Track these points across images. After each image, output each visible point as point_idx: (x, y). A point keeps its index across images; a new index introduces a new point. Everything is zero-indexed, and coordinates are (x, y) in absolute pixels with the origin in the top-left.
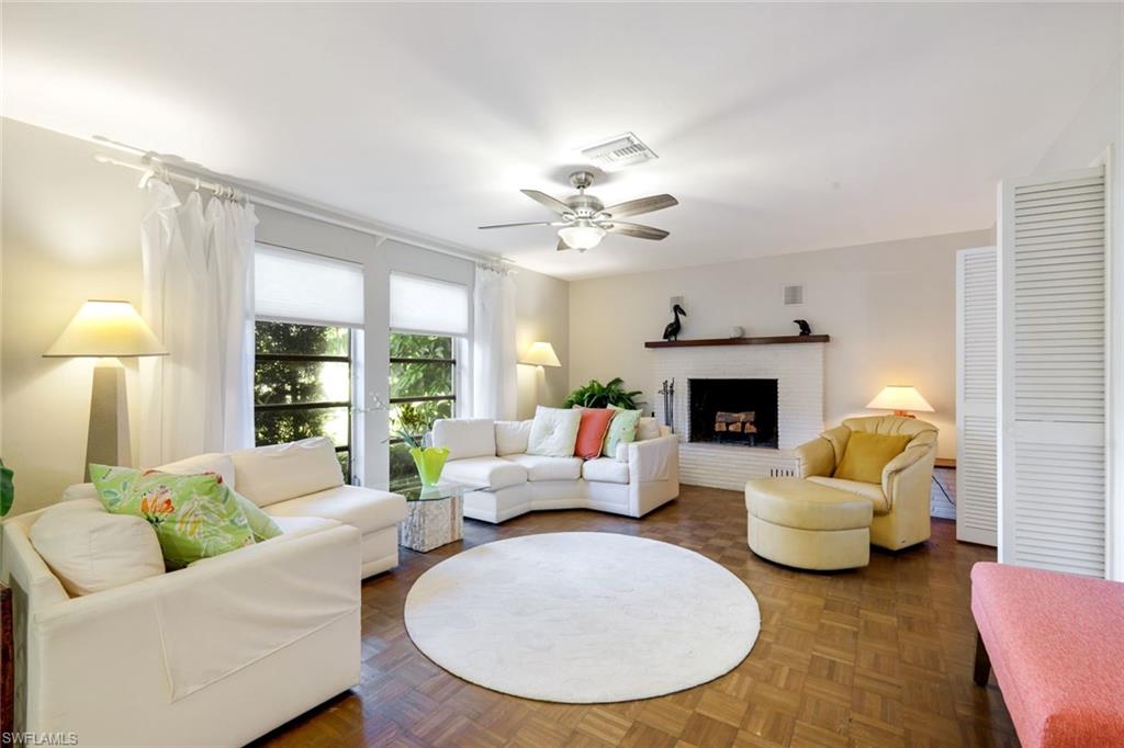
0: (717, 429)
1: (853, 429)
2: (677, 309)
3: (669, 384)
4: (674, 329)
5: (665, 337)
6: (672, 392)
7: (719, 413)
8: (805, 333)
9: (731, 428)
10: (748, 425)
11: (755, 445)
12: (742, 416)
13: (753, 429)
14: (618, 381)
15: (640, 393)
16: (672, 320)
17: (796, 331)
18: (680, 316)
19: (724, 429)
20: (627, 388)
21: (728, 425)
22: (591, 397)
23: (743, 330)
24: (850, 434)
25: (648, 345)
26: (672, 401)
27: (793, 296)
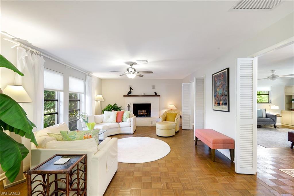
0: (139, 114)
1: (167, 112)
2: (131, 88)
3: (129, 105)
4: (130, 93)
5: (128, 94)
6: (130, 107)
7: (139, 111)
8: (156, 95)
9: (142, 114)
10: (145, 113)
11: (146, 117)
12: (143, 111)
13: (146, 114)
14: (116, 104)
15: (122, 107)
16: (130, 91)
17: (154, 94)
18: (131, 90)
19: (140, 114)
20: (118, 106)
21: (141, 113)
22: (111, 108)
23: (144, 93)
24: (167, 114)
25: (124, 96)
26: (130, 108)
27: (154, 87)
